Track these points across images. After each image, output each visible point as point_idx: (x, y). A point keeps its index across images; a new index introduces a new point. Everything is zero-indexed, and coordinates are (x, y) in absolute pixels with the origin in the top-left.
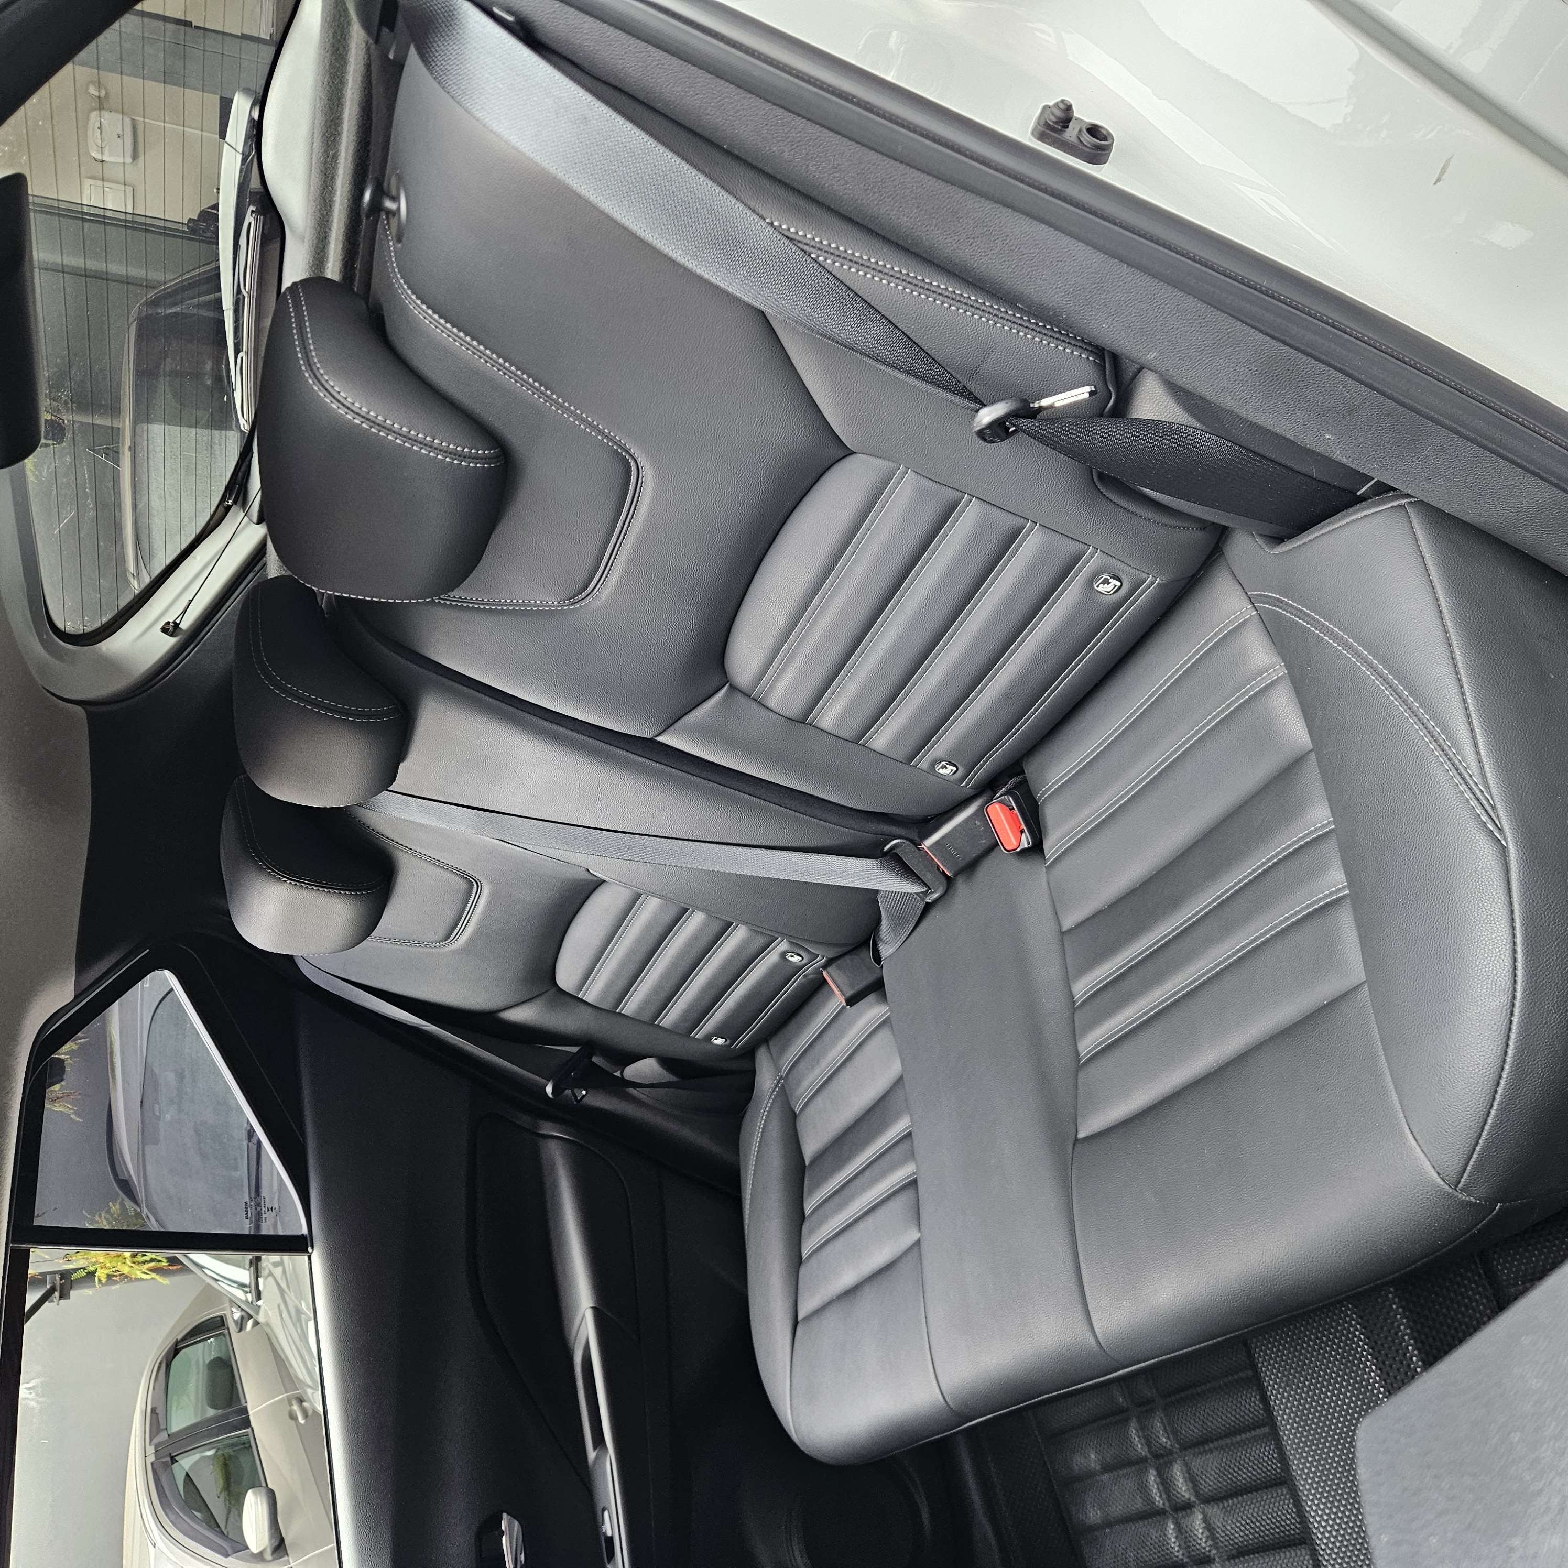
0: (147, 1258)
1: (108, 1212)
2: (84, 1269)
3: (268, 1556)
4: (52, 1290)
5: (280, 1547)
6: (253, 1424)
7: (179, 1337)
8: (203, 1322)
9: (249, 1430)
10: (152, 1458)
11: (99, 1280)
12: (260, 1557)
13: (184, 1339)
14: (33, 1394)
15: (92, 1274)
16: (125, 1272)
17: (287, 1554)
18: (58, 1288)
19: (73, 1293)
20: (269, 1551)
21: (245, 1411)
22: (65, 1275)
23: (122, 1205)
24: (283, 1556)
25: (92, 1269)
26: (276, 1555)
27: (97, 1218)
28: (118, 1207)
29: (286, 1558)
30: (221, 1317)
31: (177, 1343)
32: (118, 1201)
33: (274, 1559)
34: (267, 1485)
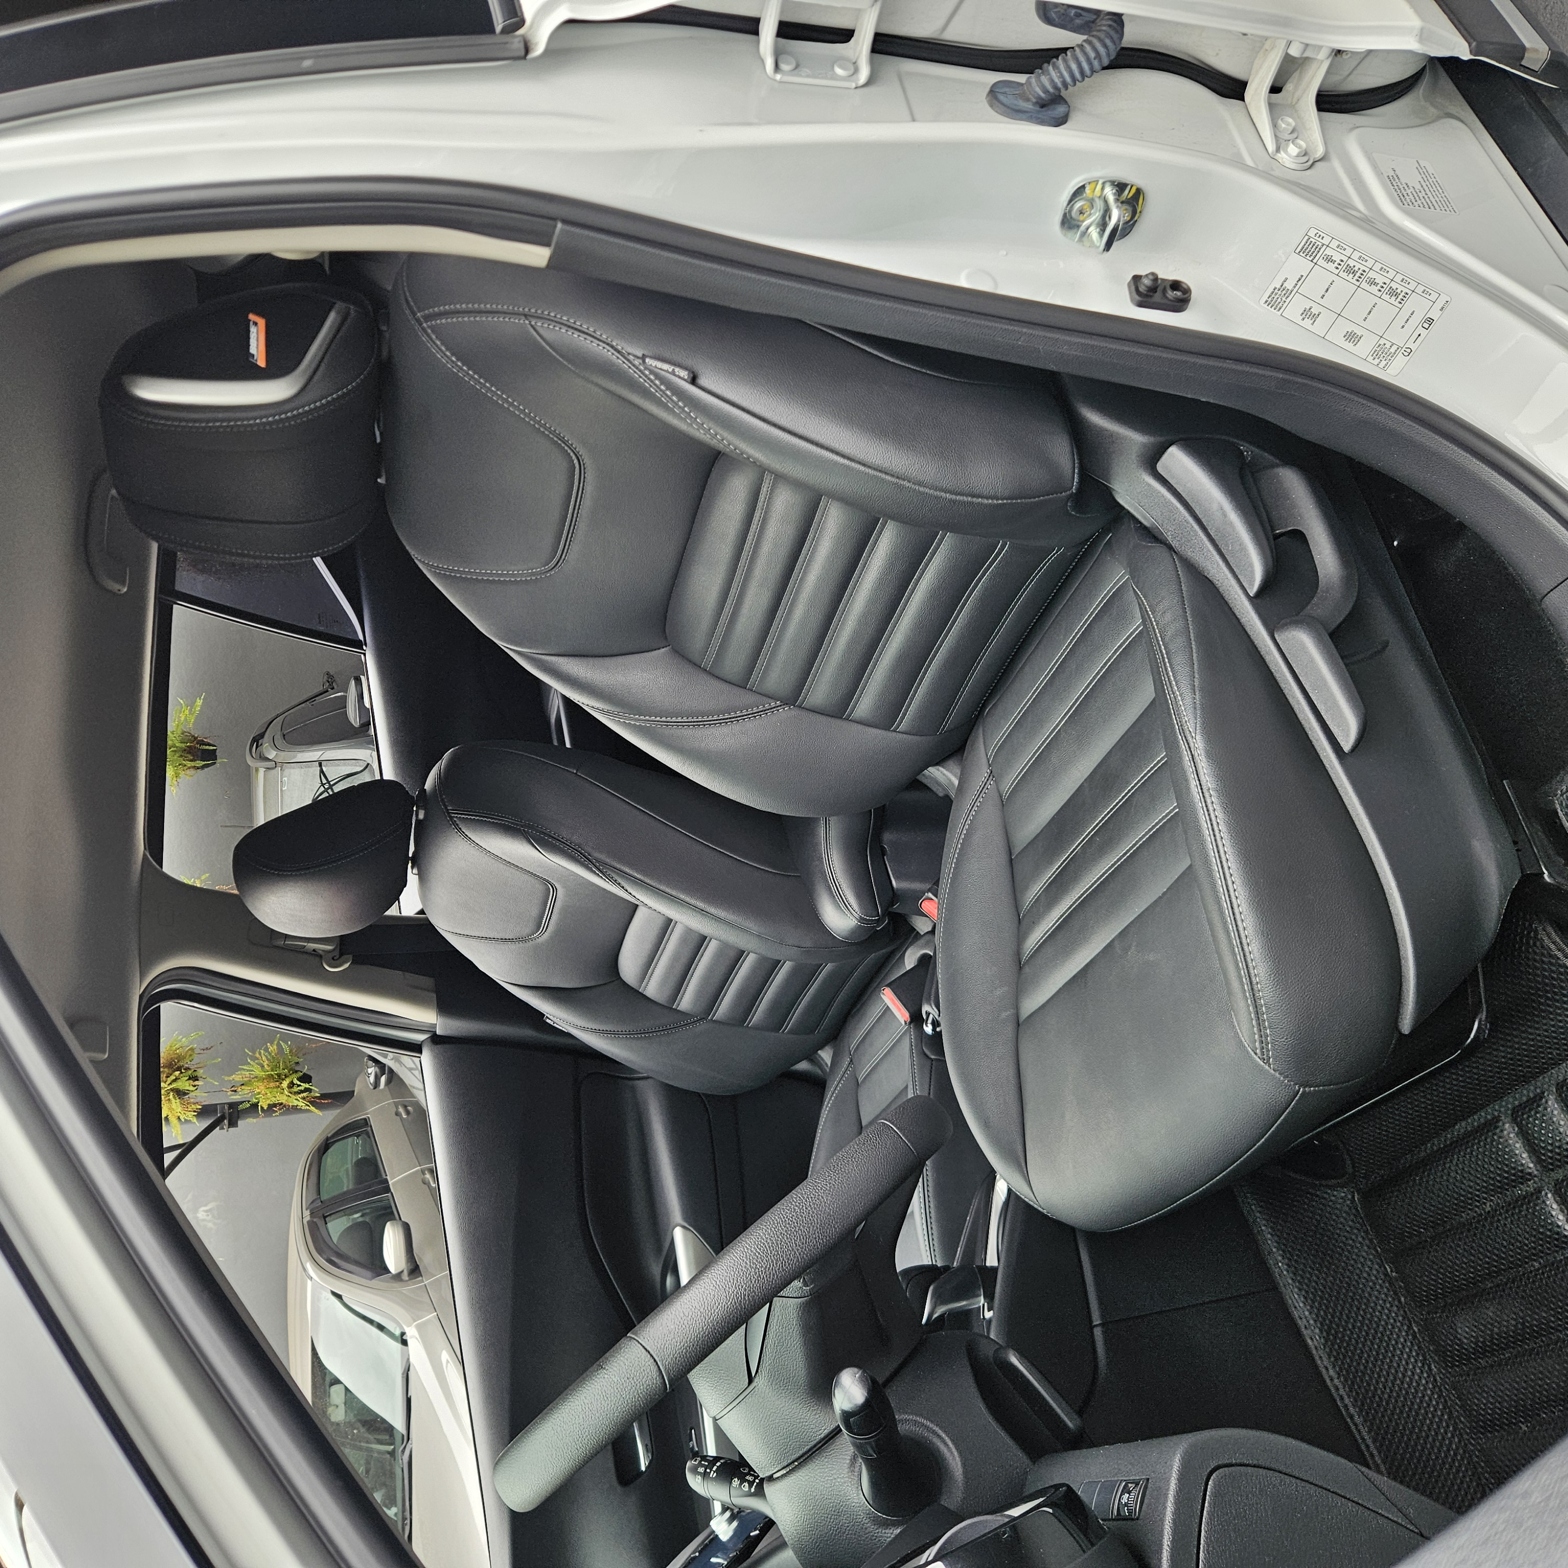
0: (302, 1088)
1: (266, 1050)
2: (249, 1101)
3: (405, 1276)
4: (222, 1119)
5: (415, 1270)
6: (392, 1191)
7: (329, 1135)
8: (350, 1123)
9: (389, 1194)
10: (307, 1218)
11: (262, 1107)
12: (398, 1277)
13: (333, 1136)
14: (210, 1216)
15: (255, 1106)
16: (284, 1102)
17: (422, 1276)
18: (227, 1116)
19: (239, 1122)
20: (406, 1273)
21: (386, 1181)
22: (233, 1105)
23: (279, 1045)
24: (418, 1277)
25: (255, 1101)
26: (411, 1276)
27: (257, 1055)
28: (275, 1047)
29: (420, 1278)
30: (365, 1119)
31: (327, 1139)
32: (276, 1042)
33: (410, 1280)
34: (400, 1219)
